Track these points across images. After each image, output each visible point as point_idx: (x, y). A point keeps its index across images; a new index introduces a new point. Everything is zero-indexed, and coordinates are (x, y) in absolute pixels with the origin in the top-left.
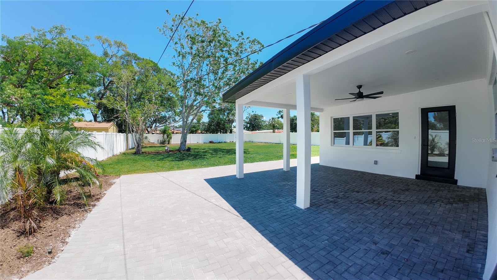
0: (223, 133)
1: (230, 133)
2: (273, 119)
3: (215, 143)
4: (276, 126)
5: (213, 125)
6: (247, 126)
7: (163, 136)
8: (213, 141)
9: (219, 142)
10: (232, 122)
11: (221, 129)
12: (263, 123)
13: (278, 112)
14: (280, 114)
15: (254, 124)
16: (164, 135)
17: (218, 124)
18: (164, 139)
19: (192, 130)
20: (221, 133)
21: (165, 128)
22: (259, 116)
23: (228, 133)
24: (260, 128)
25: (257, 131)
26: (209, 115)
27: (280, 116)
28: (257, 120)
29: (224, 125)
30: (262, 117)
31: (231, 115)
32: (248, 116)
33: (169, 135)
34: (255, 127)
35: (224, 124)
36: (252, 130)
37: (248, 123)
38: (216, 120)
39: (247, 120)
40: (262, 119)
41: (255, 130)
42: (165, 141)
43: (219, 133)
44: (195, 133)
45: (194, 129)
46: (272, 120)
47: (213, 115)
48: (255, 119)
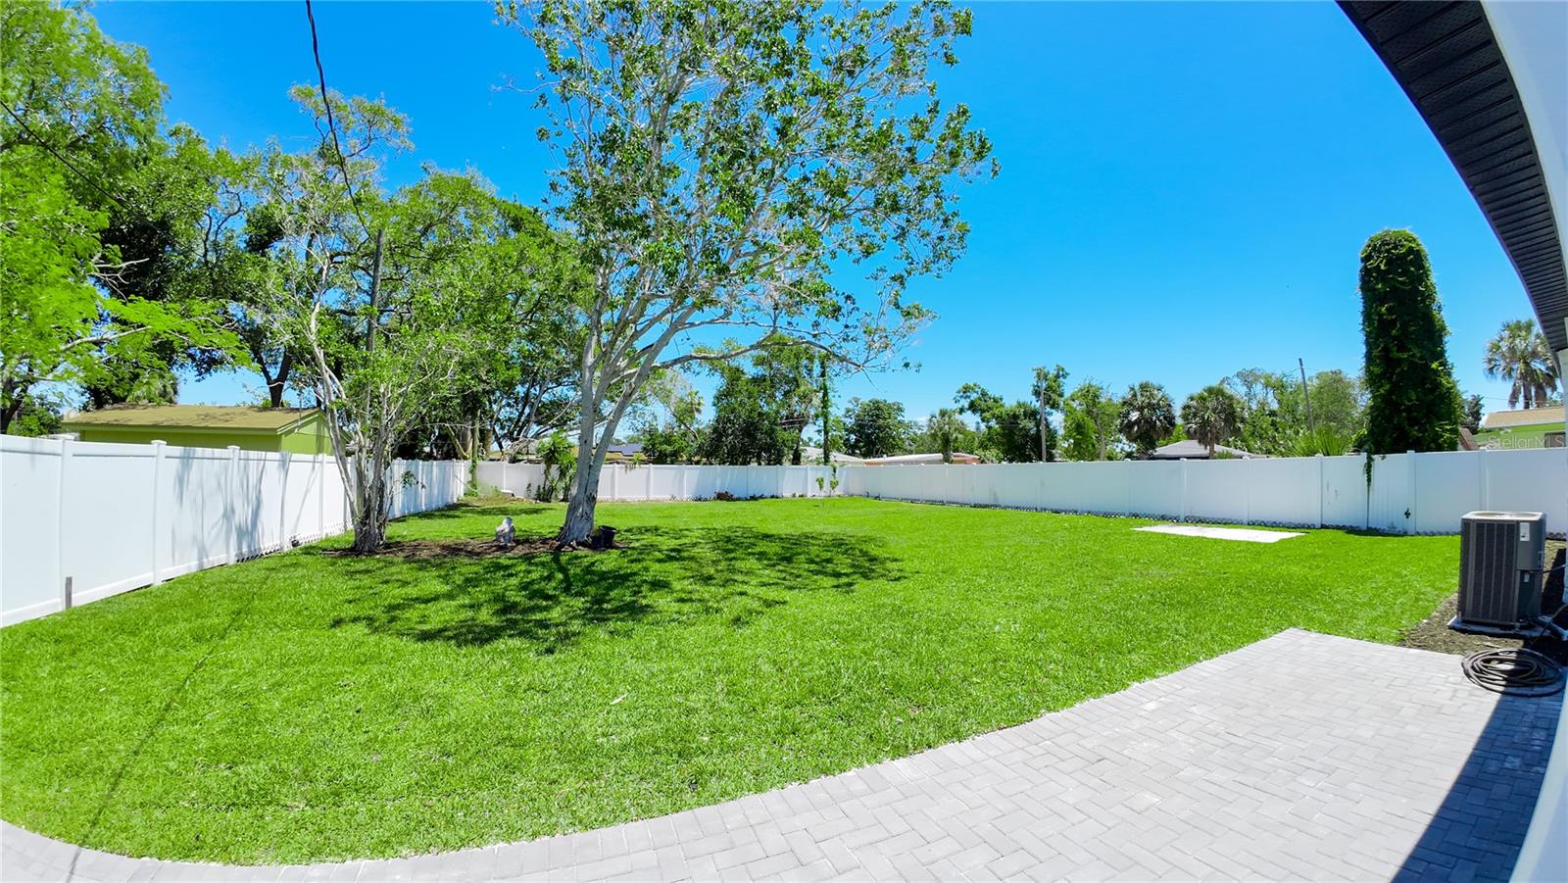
0: (769, 464)
1: (793, 464)
2: (943, 414)
3: (738, 499)
4: (957, 438)
5: (730, 431)
6: (848, 440)
7: (547, 472)
8: (731, 492)
9: (753, 498)
10: (800, 422)
11: (762, 449)
12: (901, 430)
13: (959, 392)
14: (969, 397)
15: (872, 434)
16: (549, 467)
17: (750, 430)
18: (548, 483)
19: (660, 452)
20: (760, 464)
21: (553, 444)
22: (890, 406)
23: (787, 464)
24: (893, 447)
25: (885, 459)
26: (718, 398)
27: (967, 406)
28: (881, 421)
29: (771, 433)
30: (900, 410)
31: (797, 399)
32: (851, 407)
33: (567, 468)
34: (874, 445)
35: (773, 431)
36: (865, 455)
37: (850, 431)
38: (744, 414)
39: (848, 421)
40: (899, 418)
41: (878, 454)
42: (552, 489)
43: (752, 464)
44: (672, 463)
45: (669, 449)
46: (938, 418)
47: (731, 396)
48: (877, 416)
